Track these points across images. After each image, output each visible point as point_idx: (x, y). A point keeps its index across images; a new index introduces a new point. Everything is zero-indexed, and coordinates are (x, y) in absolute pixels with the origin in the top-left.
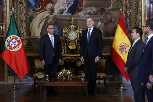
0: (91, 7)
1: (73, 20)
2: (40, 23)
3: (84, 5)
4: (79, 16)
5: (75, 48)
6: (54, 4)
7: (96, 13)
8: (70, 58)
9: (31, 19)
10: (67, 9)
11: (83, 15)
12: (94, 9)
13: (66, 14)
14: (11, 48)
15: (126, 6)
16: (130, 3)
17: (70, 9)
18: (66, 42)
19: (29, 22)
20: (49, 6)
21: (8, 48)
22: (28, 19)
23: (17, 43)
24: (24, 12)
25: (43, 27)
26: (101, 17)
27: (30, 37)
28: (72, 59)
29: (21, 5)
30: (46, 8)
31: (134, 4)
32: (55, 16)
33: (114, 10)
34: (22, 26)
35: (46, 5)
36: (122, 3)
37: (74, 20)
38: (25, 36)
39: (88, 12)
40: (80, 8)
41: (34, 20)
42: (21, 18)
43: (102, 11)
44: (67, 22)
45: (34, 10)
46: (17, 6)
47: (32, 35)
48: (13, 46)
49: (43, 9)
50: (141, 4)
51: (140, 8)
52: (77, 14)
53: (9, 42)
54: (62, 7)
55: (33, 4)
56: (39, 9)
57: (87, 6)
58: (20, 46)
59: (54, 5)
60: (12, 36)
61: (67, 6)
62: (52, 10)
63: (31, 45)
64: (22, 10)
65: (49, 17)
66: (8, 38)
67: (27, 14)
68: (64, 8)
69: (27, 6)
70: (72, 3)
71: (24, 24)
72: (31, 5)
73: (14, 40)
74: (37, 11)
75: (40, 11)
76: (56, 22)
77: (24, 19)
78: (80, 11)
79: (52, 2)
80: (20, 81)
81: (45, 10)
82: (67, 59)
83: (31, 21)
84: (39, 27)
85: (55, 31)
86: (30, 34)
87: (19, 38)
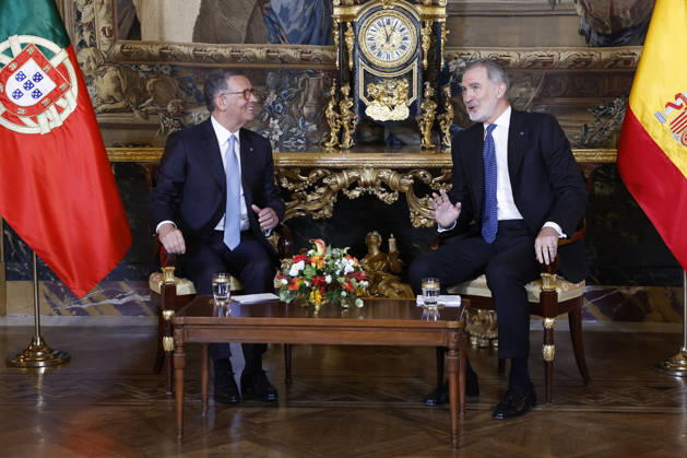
5: (402, 113)
8: (368, 176)
14: (12, 112)
18: (350, 77)
23: (47, 85)
27: (133, 45)
28: (385, 185)
38: (103, 42)
47: (148, 33)
48: (27, 100)
53: (3, 79)
58: (70, 101)
63: (142, 96)
82: (354, 184)
85: (285, 11)
86: (135, 31)
87: (60, 56)
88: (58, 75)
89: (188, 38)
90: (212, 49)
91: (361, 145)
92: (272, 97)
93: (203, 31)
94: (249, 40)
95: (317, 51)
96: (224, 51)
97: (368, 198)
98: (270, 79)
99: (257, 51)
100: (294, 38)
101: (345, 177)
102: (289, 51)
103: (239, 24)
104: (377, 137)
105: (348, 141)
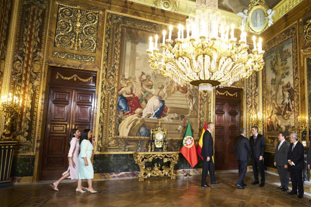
0: (174, 113)
1: (160, 123)
2: (129, 125)
3: (168, 111)
4: (163, 120)
5: (161, 146)
6: (143, 109)
7: (177, 118)
8: (159, 155)
9: (120, 121)
10: (154, 114)
11: (167, 119)
12: (176, 115)
13: (153, 118)
14: (187, 145)
15: (200, 114)
16: (203, 113)
17: (156, 114)
18: (154, 141)
19: (118, 123)
20: (138, 110)
21: (185, 145)
22: (117, 121)
23: (191, 142)
24: (114, 114)
25: (131, 128)
26: (182, 122)
28: (161, 157)
29: (111, 108)
30: (136, 112)
31: (205, 113)
32: (143, 119)
33: (191, 117)
34: (111, 127)
35: (135, 109)
36: (197, 112)
37: (161, 123)
38: (113, 136)
39: (171, 117)
40: (165, 113)
41: (123, 122)
42: (110, 119)
43: (183, 117)
44: (153, 125)
45: (124, 113)
46: (108, 109)
47: (120, 135)
48: (189, 144)
49: (132, 113)
50: (210, 115)
51: (210, 116)
52: (162, 119)
53: (186, 141)
54: (149, 112)
55: (124, 107)
56: (128, 112)
57: (171, 112)
60: (188, 137)
62: (141, 114)
63: (119, 144)
64: (113, 113)
65: (137, 120)
66: (185, 138)
67: (117, 116)
69: (117, 109)
70: (159, 109)
71: (114, 125)
72: (121, 108)
73: (189, 140)
74: (126, 114)
75: (130, 114)
76: (143, 124)
77: (114, 121)
78: (165, 116)
79: (141, 107)
81: (134, 113)
82: (156, 156)
83: (120, 123)
84: (127, 128)
85: (142, 132)
86: (118, 134)
87: (192, 138)
88: (192, 141)
89: (127, 135)
90: (130, 137)
91: (155, 151)
92: (139, 144)
93: (129, 134)
94: (136, 136)
95: (146, 138)
96: (132, 137)
97: (158, 158)
98: (139, 142)
99: (138, 137)
100: (143, 136)
102: (142, 138)
103: (135, 134)
104: (156, 149)
105: (153, 150)
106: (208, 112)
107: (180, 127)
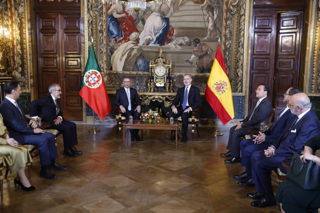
0: (183, 36)
1: (161, 52)
2: (123, 56)
3: (174, 34)
4: (168, 48)
5: (163, 85)
6: (139, 32)
7: (189, 44)
8: (157, 97)
9: (112, 51)
10: (155, 39)
11: (173, 46)
12: (187, 39)
13: (154, 45)
14: (90, 84)
15: (225, 36)
16: (231, 33)
17: (158, 39)
18: (153, 78)
19: (110, 54)
20: (134, 35)
21: (87, 84)
22: (109, 51)
23: (96, 79)
24: (105, 43)
25: (126, 60)
26: (195, 49)
27: (111, 71)
28: (160, 99)
29: (101, 34)
30: (130, 37)
31: (235, 33)
32: (141, 47)
33: (210, 40)
34: (102, 59)
35: (130, 34)
36: (221, 33)
37: (163, 52)
38: (105, 71)
39: (179, 43)
40: (170, 38)
41: (115, 52)
42: (100, 50)
43: (197, 41)
44: (154, 55)
45: (116, 40)
46: (97, 35)
47: (114, 69)
48: (93, 82)
49: (126, 39)
50: (244, 34)
51: (242, 39)
52: (166, 46)
53: (88, 78)
54: (148, 37)
55: (115, 32)
56: (121, 38)
57: (179, 36)
58: (101, 82)
59: (140, 34)
60: (91, 71)
61: (155, 35)
62: (137, 40)
63: (112, 81)
64: (103, 40)
65: (133, 49)
66: (87, 74)
67: (108, 45)
68: (151, 38)
69: (108, 35)
70: (161, 32)
71: (105, 57)
72: (112, 34)
73: (93, 76)
74: (119, 42)
75: (123, 41)
76: (141, 55)
77: (105, 51)
78: (170, 41)
79: (137, 31)
80: (101, 122)
81: (129, 40)
82: (154, 99)
83: (112, 53)
84: (121, 60)
85: (140, 65)
86: (111, 69)
87: (99, 74)
88: (98, 77)
89: (121, 70)
90: (126, 72)
91: (154, 91)
92: (137, 82)
93: (124, 69)
94: (133, 71)
95: (146, 73)
96: (128, 73)
97: (156, 101)
98: (137, 78)
99: (135, 73)
100: (142, 70)
101: (152, 97)
102: (140, 73)
103: (131, 68)
104: (157, 89)
105: (152, 90)
106: (239, 31)
107: (193, 56)
